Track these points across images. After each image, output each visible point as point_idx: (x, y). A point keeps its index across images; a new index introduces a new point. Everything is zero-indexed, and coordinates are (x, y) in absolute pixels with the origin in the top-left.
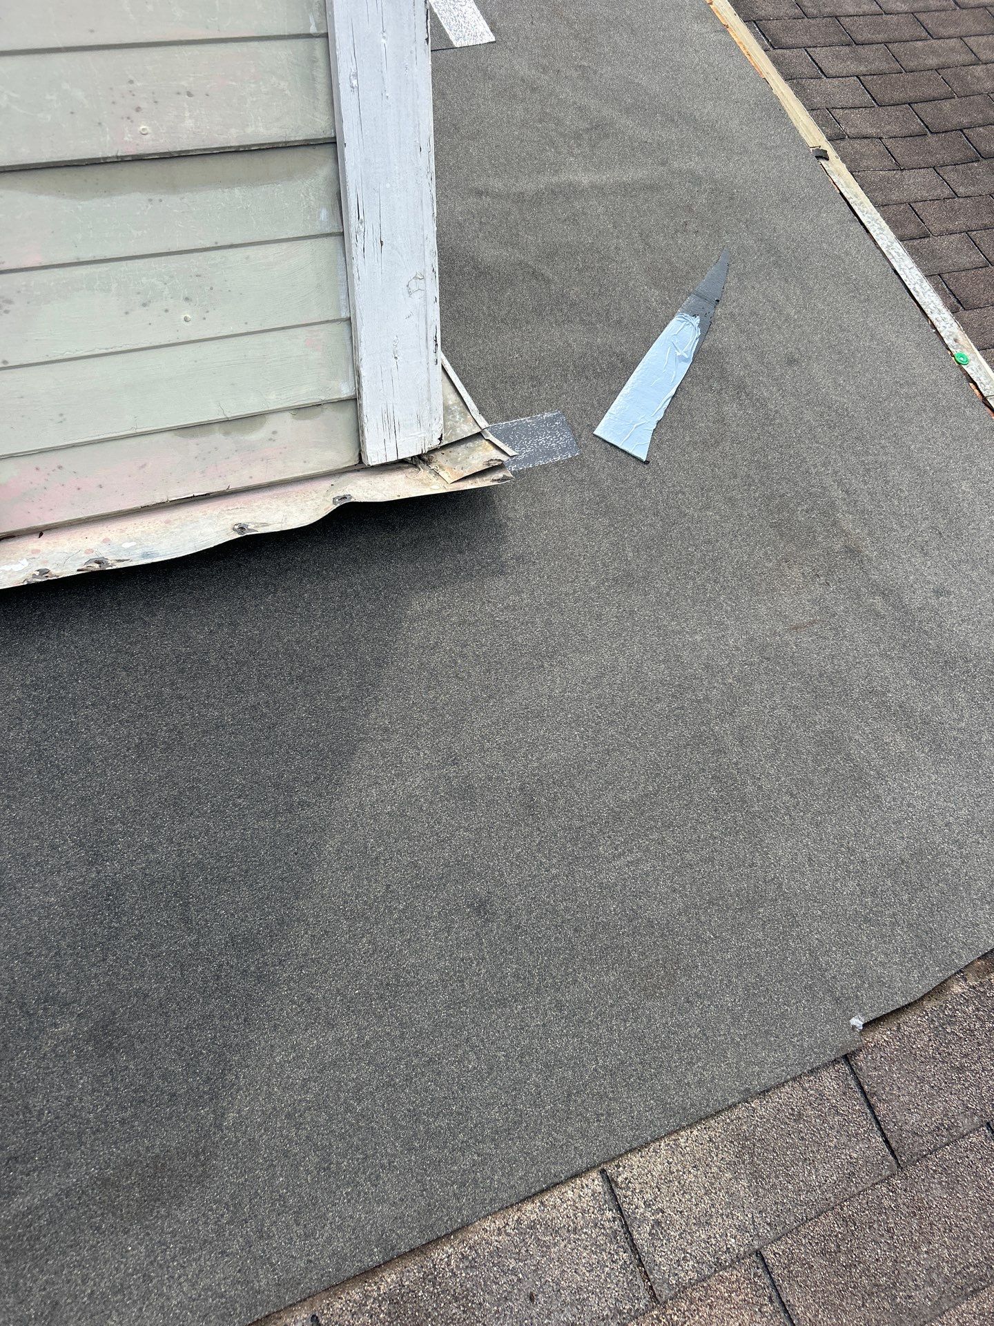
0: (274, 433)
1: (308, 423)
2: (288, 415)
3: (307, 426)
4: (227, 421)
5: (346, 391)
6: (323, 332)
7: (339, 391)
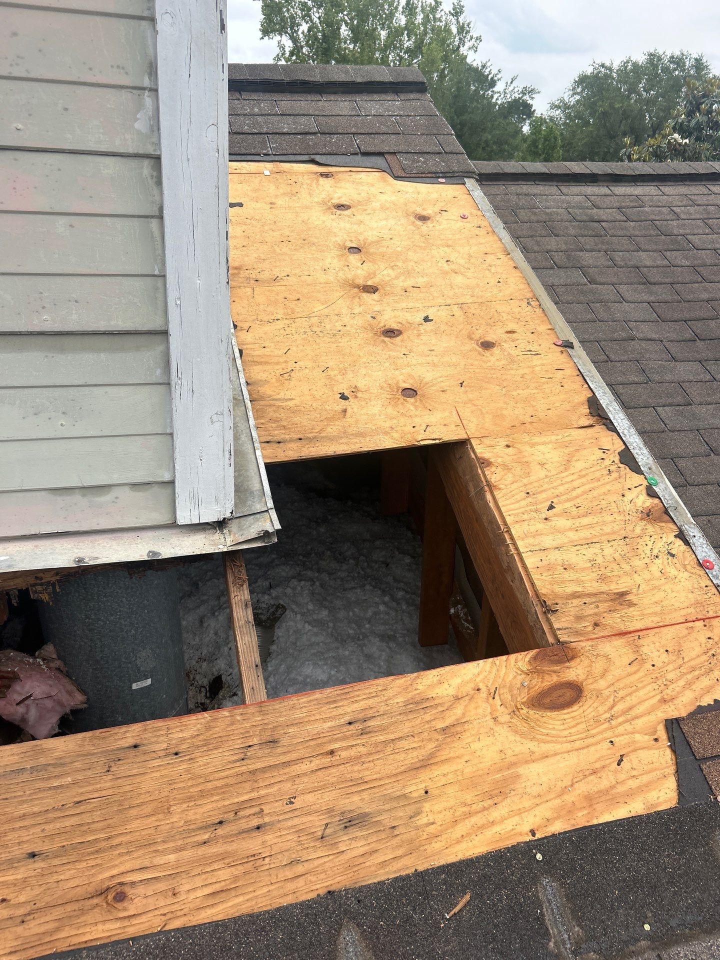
0: (117, 498)
1: (141, 493)
2: (127, 488)
3: (139, 496)
4: (84, 488)
5: (167, 477)
6: (154, 440)
7: (163, 477)
